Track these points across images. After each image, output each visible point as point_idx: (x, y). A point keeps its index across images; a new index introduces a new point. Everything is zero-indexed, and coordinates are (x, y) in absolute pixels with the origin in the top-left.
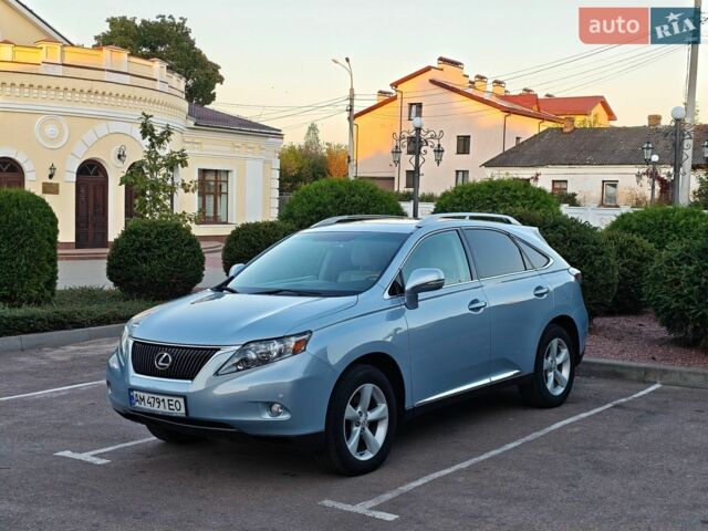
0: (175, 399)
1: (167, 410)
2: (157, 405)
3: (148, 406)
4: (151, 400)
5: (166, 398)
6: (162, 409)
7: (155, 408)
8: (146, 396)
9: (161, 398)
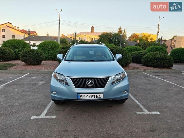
0: (99, 94)
1: (95, 98)
2: (91, 97)
3: (86, 98)
4: (89, 96)
5: (95, 95)
6: (93, 98)
7: (90, 98)
8: (86, 95)
9: (93, 95)
